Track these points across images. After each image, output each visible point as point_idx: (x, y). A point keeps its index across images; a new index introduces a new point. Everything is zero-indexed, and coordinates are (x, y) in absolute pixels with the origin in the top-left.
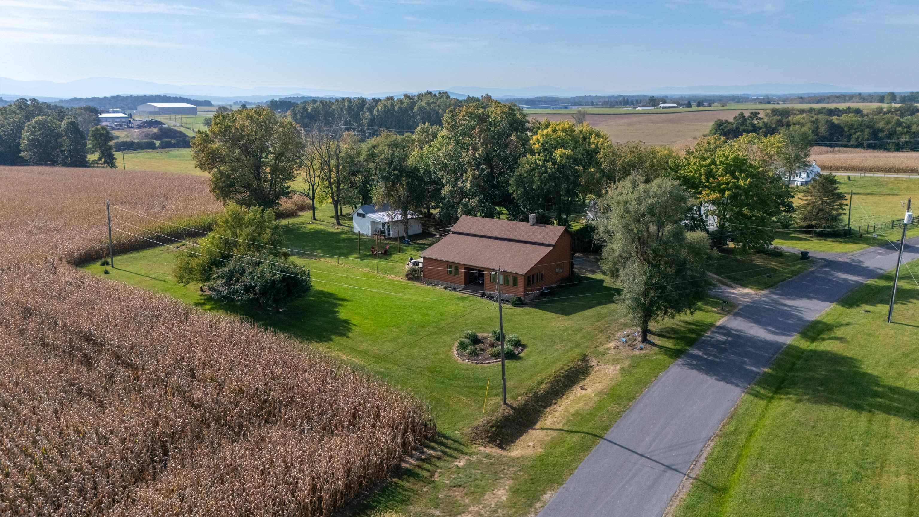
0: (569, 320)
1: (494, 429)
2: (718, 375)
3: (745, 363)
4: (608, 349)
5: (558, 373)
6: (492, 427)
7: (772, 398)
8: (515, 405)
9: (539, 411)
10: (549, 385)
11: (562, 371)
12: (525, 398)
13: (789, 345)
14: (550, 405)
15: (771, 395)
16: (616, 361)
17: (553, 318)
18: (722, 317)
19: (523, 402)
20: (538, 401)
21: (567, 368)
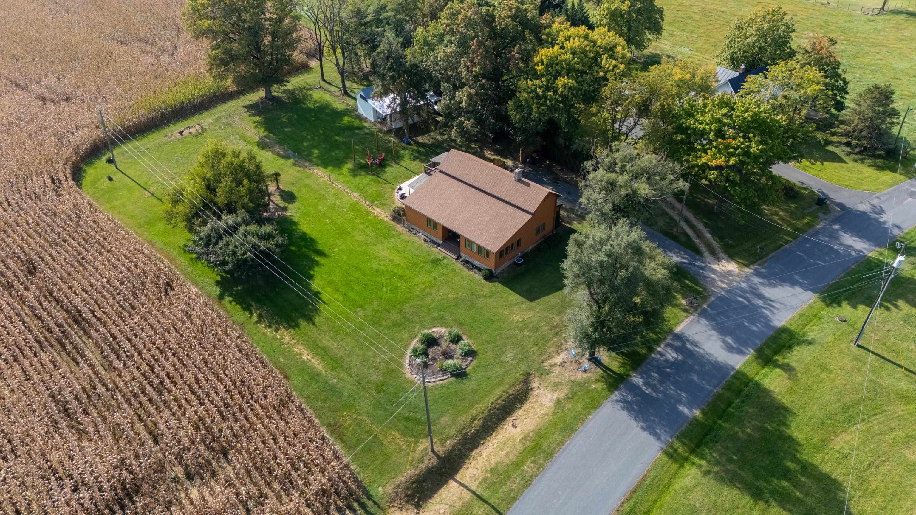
0: (531, 309)
1: (414, 485)
2: (645, 421)
3: (680, 402)
4: (554, 365)
5: (493, 405)
6: (413, 483)
7: (686, 459)
8: (441, 454)
9: (465, 455)
10: (481, 421)
11: (499, 401)
12: (454, 441)
13: (739, 372)
14: (476, 447)
15: (686, 454)
16: (557, 386)
17: (518, 304)
18: (687, 317)
19: (451, 448)
20: (466, 443)
21: (505, 396)
